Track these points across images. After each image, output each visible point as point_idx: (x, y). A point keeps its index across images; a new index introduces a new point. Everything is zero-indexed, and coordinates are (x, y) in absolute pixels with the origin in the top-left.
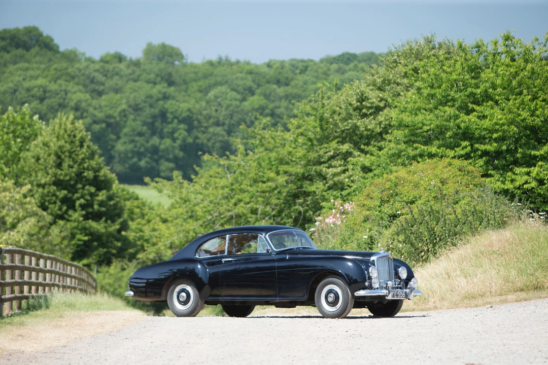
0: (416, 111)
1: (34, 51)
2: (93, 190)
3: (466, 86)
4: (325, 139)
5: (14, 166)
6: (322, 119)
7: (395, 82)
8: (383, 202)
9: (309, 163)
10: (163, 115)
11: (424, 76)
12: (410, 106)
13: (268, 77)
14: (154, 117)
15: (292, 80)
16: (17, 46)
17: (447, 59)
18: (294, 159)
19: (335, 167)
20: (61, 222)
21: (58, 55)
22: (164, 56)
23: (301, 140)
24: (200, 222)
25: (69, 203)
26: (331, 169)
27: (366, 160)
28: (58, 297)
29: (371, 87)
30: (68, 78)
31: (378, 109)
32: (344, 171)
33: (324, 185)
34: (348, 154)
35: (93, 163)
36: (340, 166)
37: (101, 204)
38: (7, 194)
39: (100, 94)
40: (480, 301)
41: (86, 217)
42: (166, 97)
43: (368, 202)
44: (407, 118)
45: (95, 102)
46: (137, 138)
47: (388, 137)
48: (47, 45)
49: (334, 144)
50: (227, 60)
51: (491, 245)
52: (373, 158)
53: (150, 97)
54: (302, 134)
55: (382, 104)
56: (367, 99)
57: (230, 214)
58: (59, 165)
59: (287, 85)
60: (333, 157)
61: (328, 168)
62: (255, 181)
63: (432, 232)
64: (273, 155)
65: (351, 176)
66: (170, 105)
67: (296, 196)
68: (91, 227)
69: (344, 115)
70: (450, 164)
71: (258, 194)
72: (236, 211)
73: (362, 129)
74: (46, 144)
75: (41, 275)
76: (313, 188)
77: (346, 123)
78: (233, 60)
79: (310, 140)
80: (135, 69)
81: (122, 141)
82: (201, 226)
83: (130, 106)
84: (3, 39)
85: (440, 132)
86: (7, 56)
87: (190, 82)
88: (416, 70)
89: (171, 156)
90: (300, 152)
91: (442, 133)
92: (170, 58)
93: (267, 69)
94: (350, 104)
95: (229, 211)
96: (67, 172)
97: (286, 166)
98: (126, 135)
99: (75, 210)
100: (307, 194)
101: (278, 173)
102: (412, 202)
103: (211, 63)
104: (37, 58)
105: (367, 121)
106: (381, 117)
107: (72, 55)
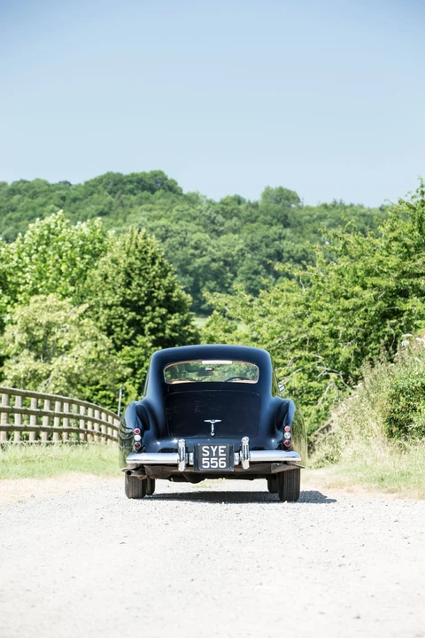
1: (158, 193)
2: (164, 311)
5: (81, 285)
6: (421, 220)
9: (404, 275)
10: (279, 254)
14: (269, 256)
16: (143, 189)
18: (385, 270)
20: (128, 348)
21: (181, 198)
22: (281, 199)
23: (395, 246)
25: (137, 326)
30: (189, 219)
35: (166, 282)
37: (174, 328)
38: (62, 313)
39: (219, 234)
41: (156, 343)
42: (282, 238)
45: (214, 242)
46: (253, 276)
48: (172, 188)
50: (350, 205)
53: (267, 237)
54: (396, 239)
57: (304, 336)
58: (128, 285)
62: (336, 296)
64: (360, 265)
66: (286, 245)
67: (385, 316)
71: (340, 312)
76: (409, 306)
79: (406, 245)
80: (253, 210)
81: (239, 279)
83: (248, 245)
84: (131, 182)
86: (133, 198)
87: (305, 223)
90: (394, 261)
92: (286, 202)
95: (302, 333)
96: (137, 289)
97: (375, 278)
98: (243, 273)
99: (144, 335)
101: (364, 287)
103: (325, 206)
104: (161, 201)
107: (194, 198)
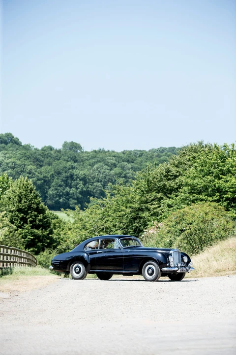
0: (194, 178)
1: (9, 145)
2: (36, 213)
3: (218, 165)
4: (149, 191)
6: (148, 181)
7: (184, 164)
8: (177, 223)
9: (142, 202)
10: (72, 176)
11: (198, 161)
12: (191, 175)
13: (123, 158)
14: (67, 177)
15: (135, 160)
16: (2, 142)
17: (209, 152)
18: (134, 201)
19: (155, 205)
20: (20, 230)
21: (21, 147)
22: (72, 148)
23: (138, 191)
24: (88, 231)
25: (24, 220)
27: (170, 202)
28: (17, 268)
29: (173, 166)
30: (26, 158)
31: (176, 177)
32: (159, 207)
33: (149, 213)
34: (161, 198)
35: (36, 201)
36: (157, 204)
37: (40, 221)
39: (41, 166)
40: (223, 273)
41: (32, 227)
42: (73, 168)
43: (170, 223)
44: (190, 181)
45: (38, 170)
46: (58, 188)
47: (181, 190)
48: (16, 142)
49: (154, 194)
50: (103, 150)
51: (229, 246)
52: (173, 200)
53: (66, 167)
54: (138, 188)
55: (178, 174)
56: (170, 171)
57: (103, 227)
58: (20, 202)
59: (133, 162)
60: (153, 200)
61: (151, 205)
62: (115, 211)
63: (200, 239)
64: (124, 198)
65: (162, 209)
66: (75, 172)
67: (135, 219)
68: (35, 232)
69: (159, 179)
70: (210, 205)
71: (117, 217)
72: (106, 226)
73: (168, 186)
74: (14, 191)
75: (9, 257)
76: (143, 215)
77: (160, 183)
78: (106, 150)
79: (142, 191)
80: (58, 154)
81: (52, 188)
82: (88, 233)
83: (55, 172)
85: (206, 188)
87: (85, 160)
88: (194, 158)
89: (75, 197)
90: (138, 197)
91: (207, 189)
92: (75, 149)
93: (123, 155)
94: (162, 174)
95: (102, 225)
96: (24, 204)
97: (130, 204)
98: (53, 186)
99: (27, 224)
100: (141, 218)
101: (126, 207)
102: (191, 224)
103: (95, 151)
104: (11, 149)
105: (170, 182)
106: (177, 181)
107: (28, 147)
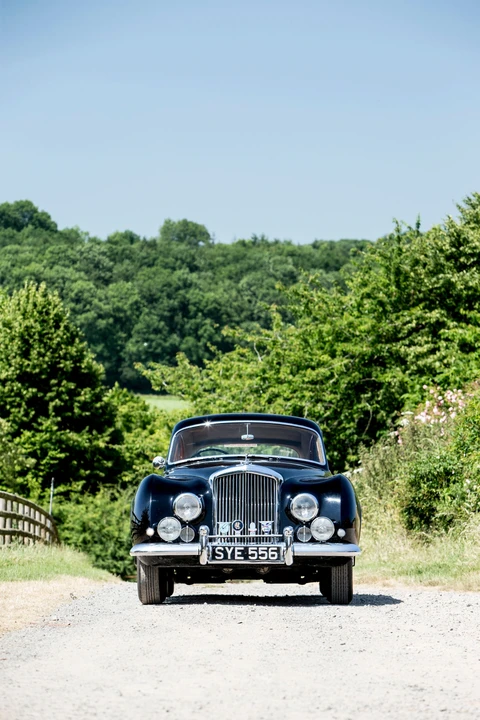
1: (26, 230)
2: (71, 385)
4: (403, 303)
6: (398, 273)
9: (380, 339)
10: (184, 307)
13: (313, 260)
14: (173, 310)
16: (7, 225)
18: (358, 333)
19: (419, 344)
20: (28, 433)
21: (56, 236)
22: (185, 235)
23: (368, 304)
25: (39, 405)
26: (413, 348)
27: (467, 333)
29: (473, 225)
30: (67, 262)
32: (433, 351)
33: (403, 372)
34: (440, 325)
35: (73, 350)
36: (427, 342)
39: (107, 282)
41: (62, 426)
42: (187, 285)
45: (100, 293)
46: (152, 336)
48: (43, 224)
49: (417, 311)
50: (263, 240)
53: (169, 285)
54: (368, 296)
56: (466, 241)
58: (26, 354)
60: (416, 330)
61: (409, 346)
62: (300, 367)
64: (326, 327)
65: (445, 357)
66: (192, 295)
67: (360, 389)
68: (69, 439)
69: (432, 266)
71: (305, 386)
73: (460, 286)
76: (386, 377)
77: (434, 279)
78: (271, 239)
79: (381, 303)
80: (149, 250)
81: (133, 340)
83: (143, 297)
87: (217, 266)
90: (368, 322)
92: (193, 238)
93: (313, 250)
94: (441, 251)
96: (37, 361)
97: (346, 344)
98: (138, 332)
99: (48, 416)
100: (378, 386)
101: (333, 355)
103: (243, 244)
104: (30, 239)
105: (467, 275)
107: (73, 235)
